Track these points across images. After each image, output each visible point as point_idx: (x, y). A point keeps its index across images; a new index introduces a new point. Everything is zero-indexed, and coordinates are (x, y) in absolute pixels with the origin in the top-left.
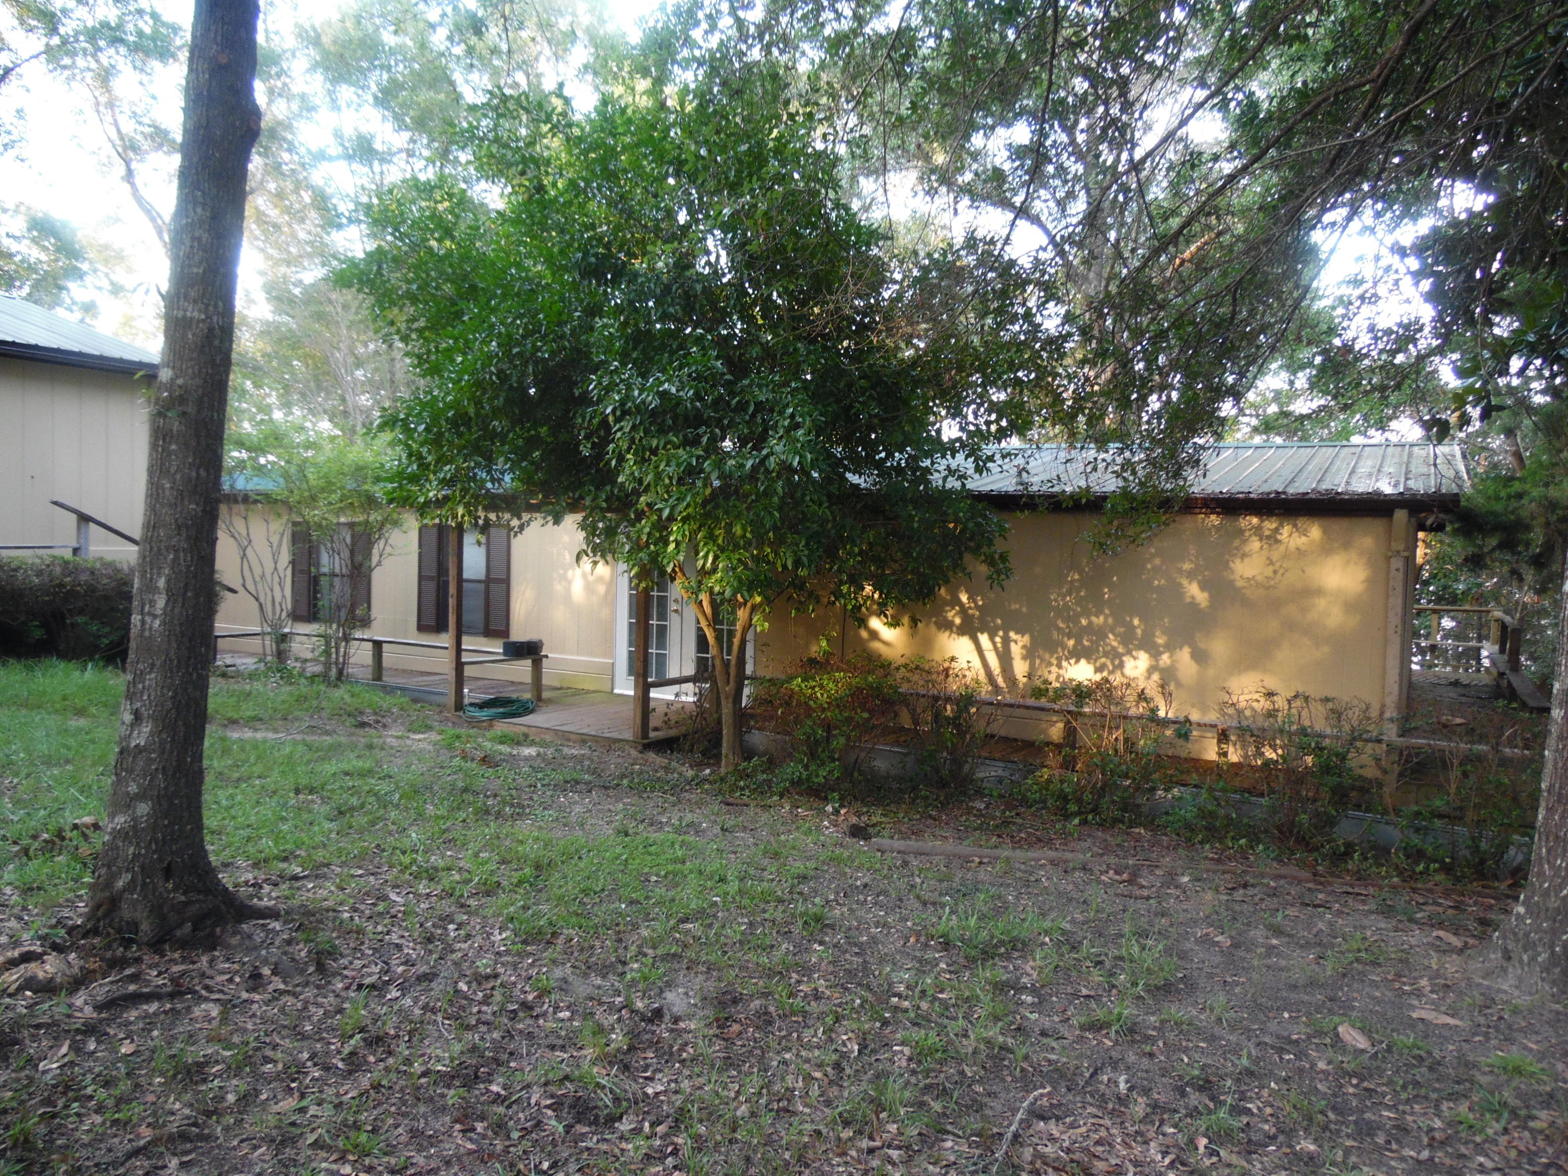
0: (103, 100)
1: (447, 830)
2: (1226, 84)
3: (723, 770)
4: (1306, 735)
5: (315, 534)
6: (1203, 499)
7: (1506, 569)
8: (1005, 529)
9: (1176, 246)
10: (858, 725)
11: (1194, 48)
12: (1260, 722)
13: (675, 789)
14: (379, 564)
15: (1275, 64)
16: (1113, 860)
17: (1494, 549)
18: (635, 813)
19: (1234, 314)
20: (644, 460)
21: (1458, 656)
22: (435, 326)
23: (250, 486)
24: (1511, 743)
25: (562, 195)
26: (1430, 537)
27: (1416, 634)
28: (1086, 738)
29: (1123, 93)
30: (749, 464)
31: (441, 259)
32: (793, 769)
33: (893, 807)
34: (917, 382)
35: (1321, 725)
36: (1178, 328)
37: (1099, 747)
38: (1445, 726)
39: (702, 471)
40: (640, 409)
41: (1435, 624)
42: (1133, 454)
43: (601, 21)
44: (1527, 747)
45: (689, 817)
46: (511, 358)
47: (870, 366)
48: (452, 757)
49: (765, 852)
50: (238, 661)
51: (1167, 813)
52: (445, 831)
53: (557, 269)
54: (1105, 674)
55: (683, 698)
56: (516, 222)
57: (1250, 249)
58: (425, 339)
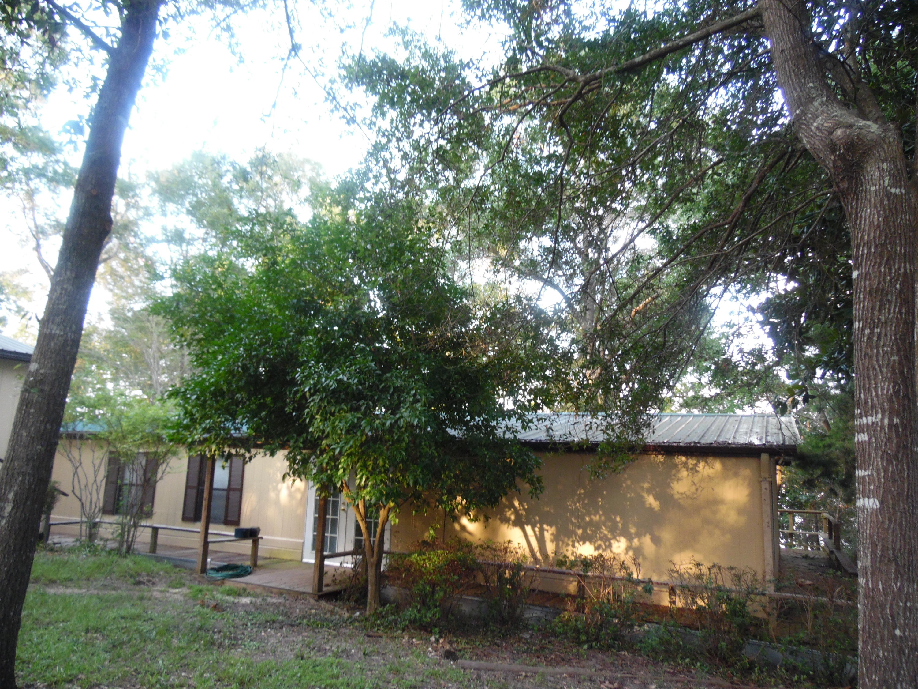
0: (28, 206)
1: (185, 657)
2: (655, 221)
3: (367, 613)
4: (720, 591)
5: (122, 460)
6: (654, 446)
7: (827, 488)
8: (539, 463)
9: (631, 304)
10: (451, 584)
11: (638, 201)
12: (694, 582)
13: (336, 626)
14: (161, 478)
15: (679, 212)
16: (608, 674)
17: (819, 476)
18: (309, 642)
19: (665, 341)
20: (326, 419)
21: (807, 539)
22: (209, 339)
23: (86, 429)
24: (840, 597)
25: (287, 267)
26: (783, 468)
27: (781, 526)
28: (590, 592)
29: (600, 224)
30: (388, 423)
31: (215, 301)
32: (411, 613)
33: (473, 638)
34: (489, 376)
35: (729, 585)
36: (635, 349)
37: (598, 598)
38: (801, 586)
39: (360, 426)
40: (325, 389)
41: (791, 520)
42: (612, 419)
43: (318, 175)
44: (849, 599)
45: (344, 645)
46: (251, 357)
47: (462, 367)
48: (194, 605)
49: (390, 670)
50: (63, 540)
51: (641, 641)
52: (182, 659)
53: (282, 309)
54: (601, 551)
55: (345, 565)
56: (260, 281)
57: (671, 308)
58: (201, 346)
